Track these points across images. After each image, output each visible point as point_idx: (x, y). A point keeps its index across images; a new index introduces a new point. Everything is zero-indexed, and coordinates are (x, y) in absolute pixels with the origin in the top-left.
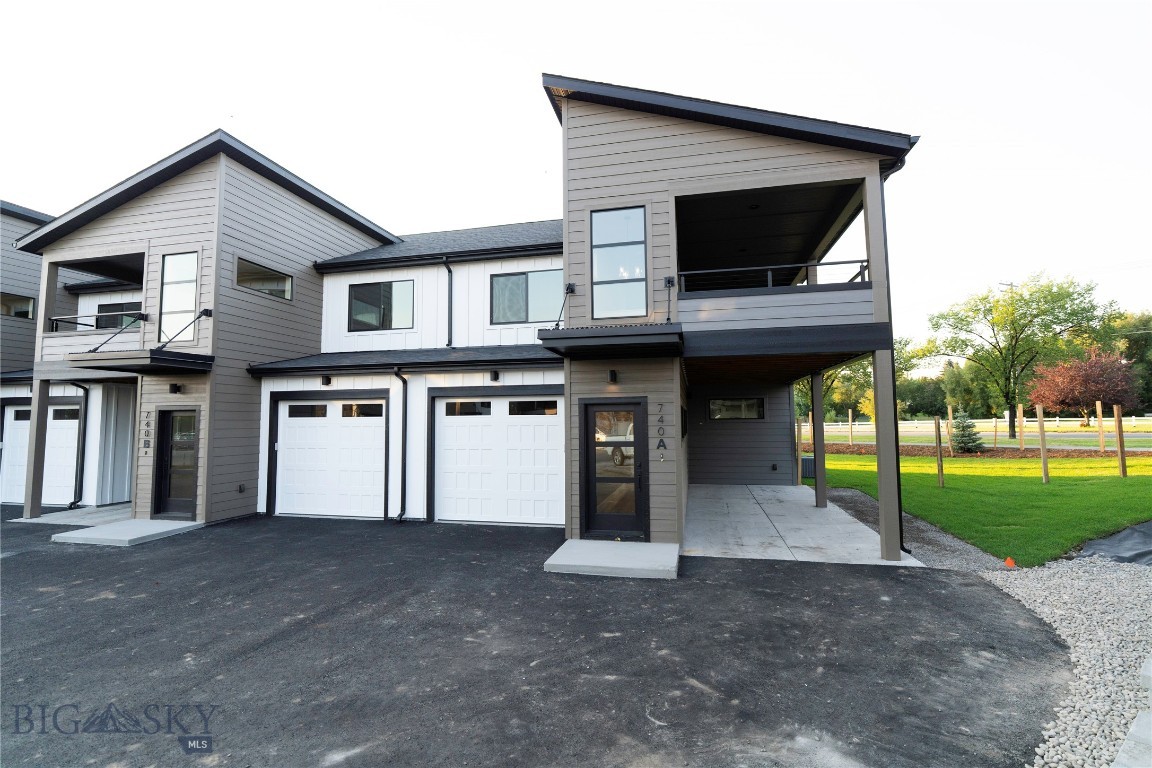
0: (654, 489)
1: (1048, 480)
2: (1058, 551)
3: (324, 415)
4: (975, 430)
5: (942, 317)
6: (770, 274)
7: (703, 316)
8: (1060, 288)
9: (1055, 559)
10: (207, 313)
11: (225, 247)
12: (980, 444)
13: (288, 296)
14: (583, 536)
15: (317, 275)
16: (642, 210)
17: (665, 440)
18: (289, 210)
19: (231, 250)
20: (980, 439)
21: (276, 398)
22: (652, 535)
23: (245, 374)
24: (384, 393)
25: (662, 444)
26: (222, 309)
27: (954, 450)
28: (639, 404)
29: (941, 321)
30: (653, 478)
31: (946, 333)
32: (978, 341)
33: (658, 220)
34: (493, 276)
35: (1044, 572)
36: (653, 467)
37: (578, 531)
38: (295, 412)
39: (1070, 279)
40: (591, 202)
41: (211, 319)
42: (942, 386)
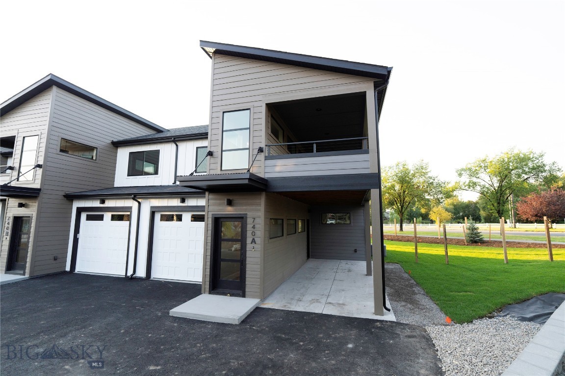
0: (249, 267)
1: (508, 261)
2: (485, 312)
3: (102, 219)
4: (479, 231)
5: (463, 170)
6: (315, 146)
7: (278, 169)
8: (525, 155)
9: (481, 317)
10: (39, 166)
11: (53, 133)
12: (481, 238)
13: (94, 158)
14: (210, 293)
15: (114, 148)
16: (249, 111)
17: (256, 239)
18: (97, 115)
19: (57, 134)
20: (482, 235)
21: (80, 210)
22: (247, 293)
23: (63, 198)
24: (129, 209)
25: (253, 241)
26: (49, 164)
27: (467, 241)
28: (242, 218)
29: (462, 172)
30: (248, 260)
31: (465, 179)
32: (482, 183)
33: (256, 116)
34: (197, 148)
35: (467, 327)
36: (248, 254)
37: (207, 289)
38: (89, 218)
39: (531, 150)
40: (223, 107)
41: (41, 169)
42: (478, 205)
